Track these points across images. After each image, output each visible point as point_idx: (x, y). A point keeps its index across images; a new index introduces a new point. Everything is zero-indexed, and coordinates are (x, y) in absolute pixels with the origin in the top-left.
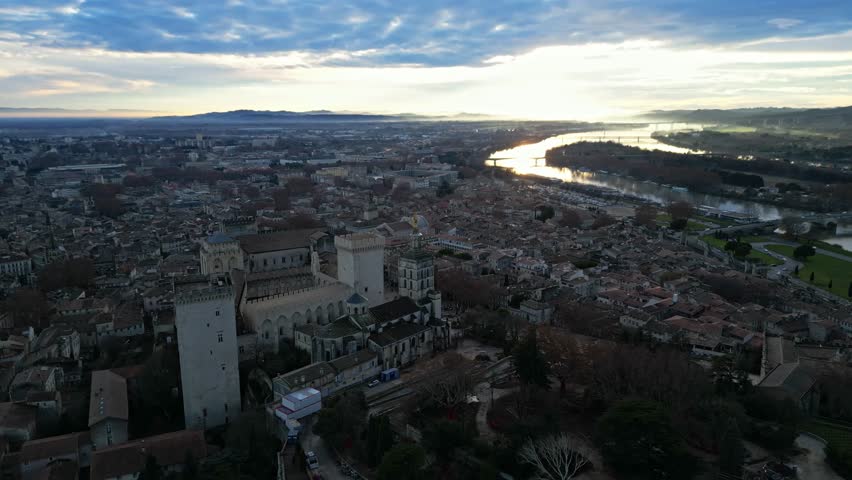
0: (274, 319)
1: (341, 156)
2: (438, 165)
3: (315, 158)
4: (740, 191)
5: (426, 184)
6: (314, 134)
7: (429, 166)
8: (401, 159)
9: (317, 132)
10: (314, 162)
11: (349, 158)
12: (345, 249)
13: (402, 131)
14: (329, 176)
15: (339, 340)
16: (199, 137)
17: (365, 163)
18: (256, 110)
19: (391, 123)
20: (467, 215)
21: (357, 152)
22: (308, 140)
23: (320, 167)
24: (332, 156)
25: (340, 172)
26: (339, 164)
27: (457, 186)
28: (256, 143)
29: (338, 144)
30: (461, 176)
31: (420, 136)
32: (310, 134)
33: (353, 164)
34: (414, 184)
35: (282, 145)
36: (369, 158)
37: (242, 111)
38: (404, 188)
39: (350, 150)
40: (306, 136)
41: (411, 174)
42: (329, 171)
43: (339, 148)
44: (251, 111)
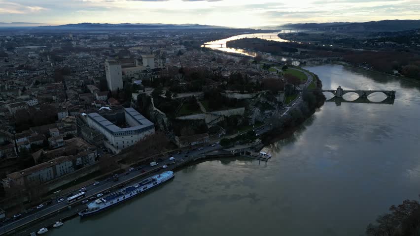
0: (129, 72)
1: (139, 43)
2: (179, 46)
3: (128, 44)
4: (287, 53)
5: (173, 52)
6: (125, 34)
7: (176, 46)
8: (164, 44)
9: (126, 34)
10: (128, 45)
11: (142, 44)
12: (145, 58)
13: (167, 33)
14: (135, 50)
15: (145, 74)
16: (71, 36)
17: (149, 46)
18: (92, 23)
19: (161, 29)
20: (185, 60)
21: (146, 41)
22: (122, 37)
23: (131, 47)
24: (134, 43)
25: (139, 48)
26: (138, 46)
27: (185, 52)
28: (99, 38)
29: (136, 38)
30: (188, 50)
31: (175, 35)
32: (123, 34)
33: (144, 46)
34: (168, 52)
35: (110, 39)
36: (151, 44)
37: (87, 23)
38: (164, 53)
39: (142, 41)
40: (121, 36)
41: (168, 49)
42: (134, 48)
43: (137, 40)
44: (90, 23)
